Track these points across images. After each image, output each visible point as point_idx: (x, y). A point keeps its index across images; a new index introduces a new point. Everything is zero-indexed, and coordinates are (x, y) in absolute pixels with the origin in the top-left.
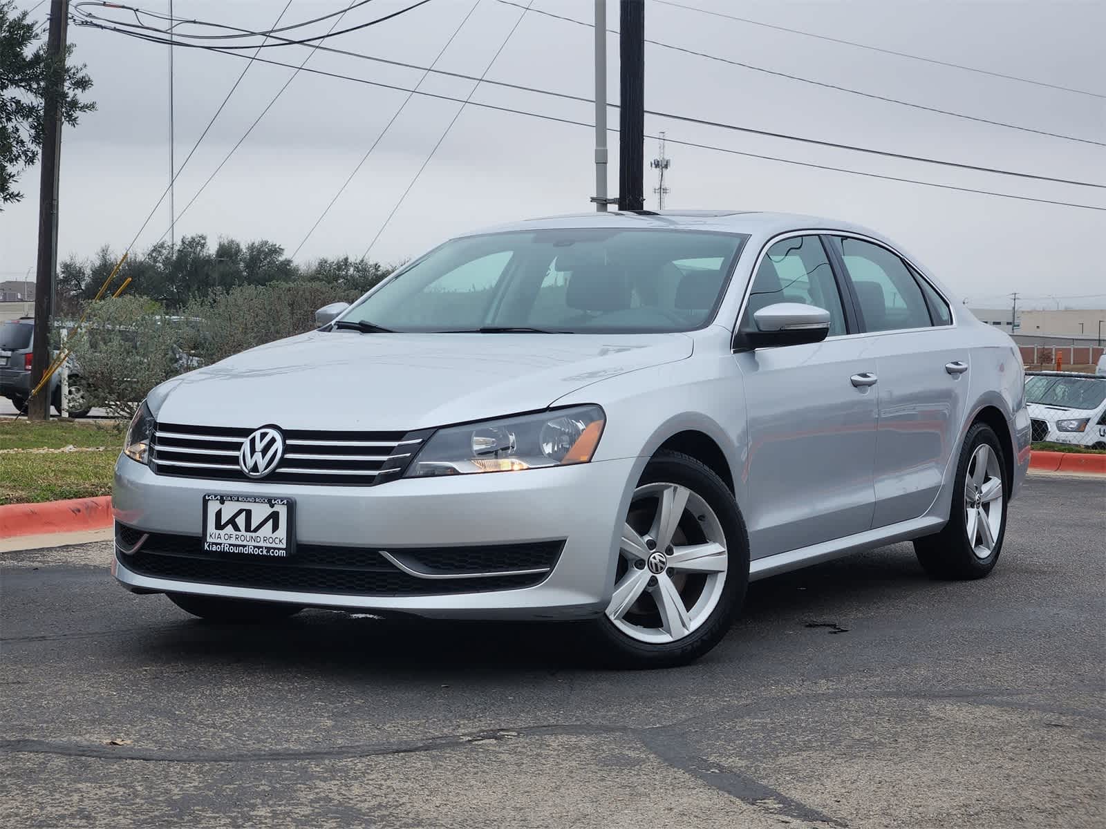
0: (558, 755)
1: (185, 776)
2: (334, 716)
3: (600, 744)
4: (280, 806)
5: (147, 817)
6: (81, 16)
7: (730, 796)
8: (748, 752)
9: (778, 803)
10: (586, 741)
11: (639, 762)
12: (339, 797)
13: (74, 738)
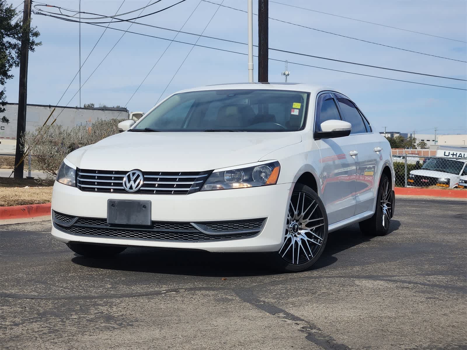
0: (199, 298)
1: (46, 304)
2: (112, 284)
3: (218, 294)
4: (82, 315)
5: (28, 318)
6: (36, 10)
7: (265, 312)
8: (277, 297)
9: (284, 315)
10: (212, 293)
11: (232, 300)
12: (107, 312)
13: (4, 291)
